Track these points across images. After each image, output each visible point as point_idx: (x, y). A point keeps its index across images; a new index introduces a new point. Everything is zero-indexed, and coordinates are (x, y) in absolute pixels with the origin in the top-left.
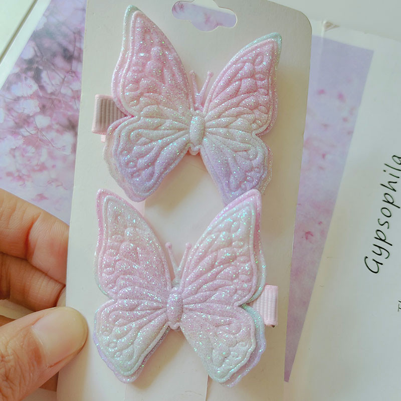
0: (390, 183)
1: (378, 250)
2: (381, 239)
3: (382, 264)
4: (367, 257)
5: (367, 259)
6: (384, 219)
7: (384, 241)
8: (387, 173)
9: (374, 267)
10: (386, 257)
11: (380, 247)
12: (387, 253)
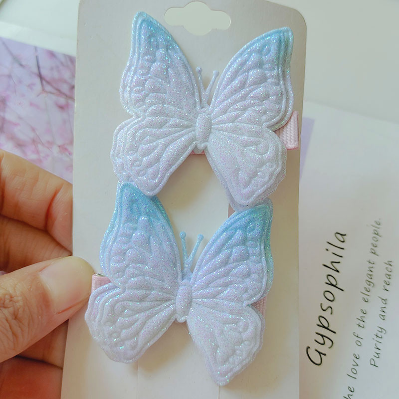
0: (334, 264)
1: (320, 340)
2: (324, 327)
3: (325, 355)
4: (309, 348)
5: (309, 349)
6: (326, 304)
7: (327, 328)
8: (330, 252)
9: (316, 358)
10: (330, 346)
11: (322, 336)
12: (331, 342)
